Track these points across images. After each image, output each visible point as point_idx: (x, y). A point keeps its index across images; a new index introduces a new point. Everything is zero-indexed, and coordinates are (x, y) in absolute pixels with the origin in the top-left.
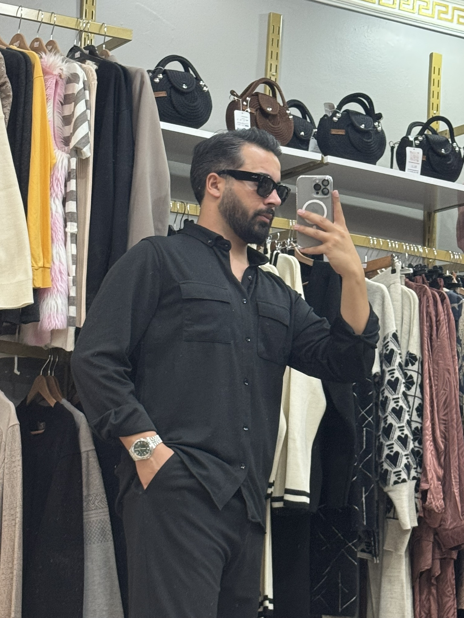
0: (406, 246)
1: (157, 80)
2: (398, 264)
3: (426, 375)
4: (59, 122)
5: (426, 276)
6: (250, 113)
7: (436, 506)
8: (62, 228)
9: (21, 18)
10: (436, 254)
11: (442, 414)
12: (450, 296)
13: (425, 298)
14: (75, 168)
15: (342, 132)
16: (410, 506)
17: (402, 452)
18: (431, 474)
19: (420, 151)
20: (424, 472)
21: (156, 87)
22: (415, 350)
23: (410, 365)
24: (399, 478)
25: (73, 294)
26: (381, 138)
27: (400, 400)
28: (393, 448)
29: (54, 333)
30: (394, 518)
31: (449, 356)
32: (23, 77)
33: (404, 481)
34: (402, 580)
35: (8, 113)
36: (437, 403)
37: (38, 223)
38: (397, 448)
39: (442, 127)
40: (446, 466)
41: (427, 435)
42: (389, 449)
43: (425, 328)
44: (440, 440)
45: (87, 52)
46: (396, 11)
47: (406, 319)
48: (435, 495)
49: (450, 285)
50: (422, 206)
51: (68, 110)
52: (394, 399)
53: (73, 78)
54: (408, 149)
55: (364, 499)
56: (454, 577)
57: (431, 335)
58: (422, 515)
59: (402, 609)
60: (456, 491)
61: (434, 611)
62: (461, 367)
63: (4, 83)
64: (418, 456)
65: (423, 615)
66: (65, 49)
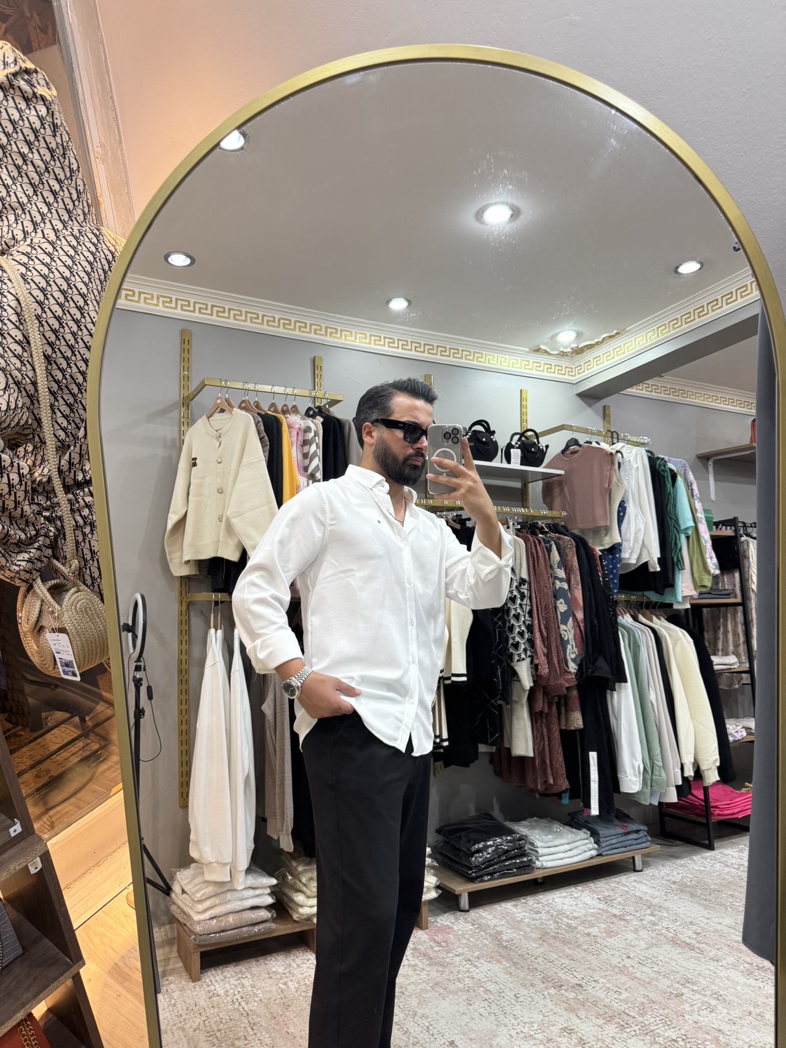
0: (514, 510)
2: (511, 523)
3: (533, 591)
4: (300, 457)
5: (528, 528)
7: (544, 673)
9: (274, 393)
10: (532, 512)
11: (544, 614)
12: (544, 540)
13: (529, 544)
16: (528, 674)
17: (521, 641)
18: (540, 653)
19: (519, 451)
20: (535, 652)
22: (525, 575)
23: (523, 585)
24: (520, 658)
26: (495, 444)
28: (515, 639)
30: (517, 681)
31: (546, 577)
32: (275, 432)
33: (523, 659)
34: (525, 717)
35: (267, 455)
36: (541, 608)
38: (518, 639)
39: (530, 433)
40: (548, 647)
41: (535, 629)
44: (544, 630)
45: (317, 411)
46: (499, 367)
47: (518, 557)
48: (543, 666)
49: (542, 533)
50: (521, 481)
51: (306, 449)
52: (514, 609)
53: (308, 430)
54: (512, 450)
55: (499, 673)
56: (556, 712)
57: (534, 566)
58: (535, 679)
59: (526, 735)
60: (556, 662)
61: (545, 734)
62: (554, 583)
63: (263, 437)
64: (531, 642)
65: (539, 735)
66: (303, 410)
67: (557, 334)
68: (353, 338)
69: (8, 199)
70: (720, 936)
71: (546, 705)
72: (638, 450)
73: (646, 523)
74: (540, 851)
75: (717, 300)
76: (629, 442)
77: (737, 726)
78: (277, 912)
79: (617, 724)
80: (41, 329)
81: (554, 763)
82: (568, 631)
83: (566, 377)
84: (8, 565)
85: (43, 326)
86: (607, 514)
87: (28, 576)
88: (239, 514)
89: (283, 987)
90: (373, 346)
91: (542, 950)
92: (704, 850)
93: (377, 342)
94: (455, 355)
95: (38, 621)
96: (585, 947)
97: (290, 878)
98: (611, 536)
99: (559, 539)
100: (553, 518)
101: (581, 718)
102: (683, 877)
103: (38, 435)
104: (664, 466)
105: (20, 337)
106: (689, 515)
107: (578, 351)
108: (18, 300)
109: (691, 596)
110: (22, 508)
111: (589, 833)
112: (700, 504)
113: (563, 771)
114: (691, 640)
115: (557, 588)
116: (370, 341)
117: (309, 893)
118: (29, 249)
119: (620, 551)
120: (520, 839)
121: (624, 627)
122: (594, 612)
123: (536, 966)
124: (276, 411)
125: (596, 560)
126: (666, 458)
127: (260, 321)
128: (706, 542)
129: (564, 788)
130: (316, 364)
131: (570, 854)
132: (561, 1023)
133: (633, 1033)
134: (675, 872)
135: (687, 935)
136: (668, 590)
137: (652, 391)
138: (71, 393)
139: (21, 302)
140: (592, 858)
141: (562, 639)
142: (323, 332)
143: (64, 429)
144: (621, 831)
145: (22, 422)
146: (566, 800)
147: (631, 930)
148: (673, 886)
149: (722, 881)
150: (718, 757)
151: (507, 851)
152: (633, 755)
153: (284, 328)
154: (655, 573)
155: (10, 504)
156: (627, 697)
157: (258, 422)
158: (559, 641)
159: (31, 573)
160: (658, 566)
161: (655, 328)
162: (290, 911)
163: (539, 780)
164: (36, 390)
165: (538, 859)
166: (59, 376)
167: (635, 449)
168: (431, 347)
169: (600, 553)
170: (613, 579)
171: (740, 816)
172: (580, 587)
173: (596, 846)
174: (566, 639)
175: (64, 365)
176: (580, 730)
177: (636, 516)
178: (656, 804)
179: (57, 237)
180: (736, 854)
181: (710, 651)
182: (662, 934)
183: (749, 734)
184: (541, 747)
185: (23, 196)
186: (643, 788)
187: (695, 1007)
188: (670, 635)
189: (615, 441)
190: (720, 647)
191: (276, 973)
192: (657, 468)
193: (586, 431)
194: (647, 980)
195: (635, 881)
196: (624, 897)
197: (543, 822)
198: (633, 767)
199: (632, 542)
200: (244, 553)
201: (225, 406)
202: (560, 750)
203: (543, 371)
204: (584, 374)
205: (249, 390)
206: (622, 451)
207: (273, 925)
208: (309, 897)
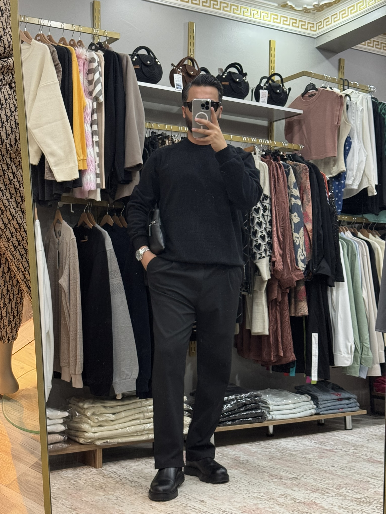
0: (261, 141)
1: (134, 60)
2: (257, 150)
3: (273, 205)
4: (86, 83)
5: (271, 155)
6: (182, 75)
7: (279, 268)
8: (91, 139)
9: (63, 29)
10: (275, 144)
11: (281, 223)
12: (284, 165)
13: (272, 166)
14: (96, 107)
15: (227, 83)
16: (267, 269)
17: (263, 243)
18: (277, 253)
19: (266, 92)
20: (273, 252)
21: (134, 63)
22: (267, 192)
23: (265, 200)
24: (261, 256)
25: (98, 172)
26: (247, 85)
27: (261, 218)
28: (257, 241)
29: (90, 192)
30: (259, 275)
31: (284, 195)
32: (67, 61)
33: (264, 257)
34: (263, 304)
35: (60, 79)
36: (279, 218)
37: (79, 137)
38: (260, 241)
39: (276, 78)
40: (283, 249)
41: (274, 234)
42: (256, 242)
43: (272, 182)
44: (280, 237)
45: (98, 46)
46: (252, 19)
48: (279, 263)
49: (283, 160)
50: (267, 119)
51: (90, 77)
52: (257, 218)
53: (92, 60)
54: (261, 91)
55: (244, 267)
56: (288, 301)
57: (275, 185)
58: (272, 273)
59: (263, 317)
60: (289, 261)
61: (279, 318)
62: (290, 200)
63: (58, 64)
64: (270, 245)
65: (273, 319)
66: (87, 45)
71: (280, 295)
72: (364, 95)
73: (367, 156)
74: (271, 407)
76: (357, 88)
78: (68, 438)
79: (335, 315)
81: (285, 341)
82: (300, 238)
83: (309, 31)
86: (335, 148)
88: (38, 126)
94: (215, 6)
97: (77, 413)
98: (338, 166)
99: (296, 165)
100: (292, 150)
101: (307, 307)
107: (320, 9)
111: (310, 397)
113: (291, 346)
117: (92, 423)
119: (345, 178)
120: (256, 396)
121: (344, 239)
122: (321, 224)
124: (65, 44)
125: (324, 183)
129: (291, 360)
130: (95, 7)
131: (295, 411)
132: (281, 492)
134: (378, 431)
136: (382, 212)
137: (380, 49)
140: (312, 415)
141: (294, 244)
144: (335, 397)
146: (293, 374)
147: (337, 456)
148: (375, 437)
151: (245, 405)
152: (347, 338)
154: (373, 197)
156: (344, 293)
157: (53, 51)
158: (292, 245)
160: (375, 191)
163: (272, 353)
165: (269, 414)
167: (362, 95)
169: (329, 179)
170: (338, 201)
172: (311, 204)
173: (315, 406)
174: (297, 244)
176: (306, 316)
177: (360, 149)
178: (364, 377)
182: (361, 457)
184: (275, 328)
186: (353, 363)
189: (346, 87)
192: (379, 111)
193: (322, 78)
195: (345, 434)
196: (335, 442)
198: (347, 347)
199: (355, 171)
200: (43, 158)
201: (24, 38)
202: (290, 331)
203: (289, 25)
204: (323, 29)
205: (43, 25)
206: (351, 96)
207: (65, 445)
208: (92, 427)
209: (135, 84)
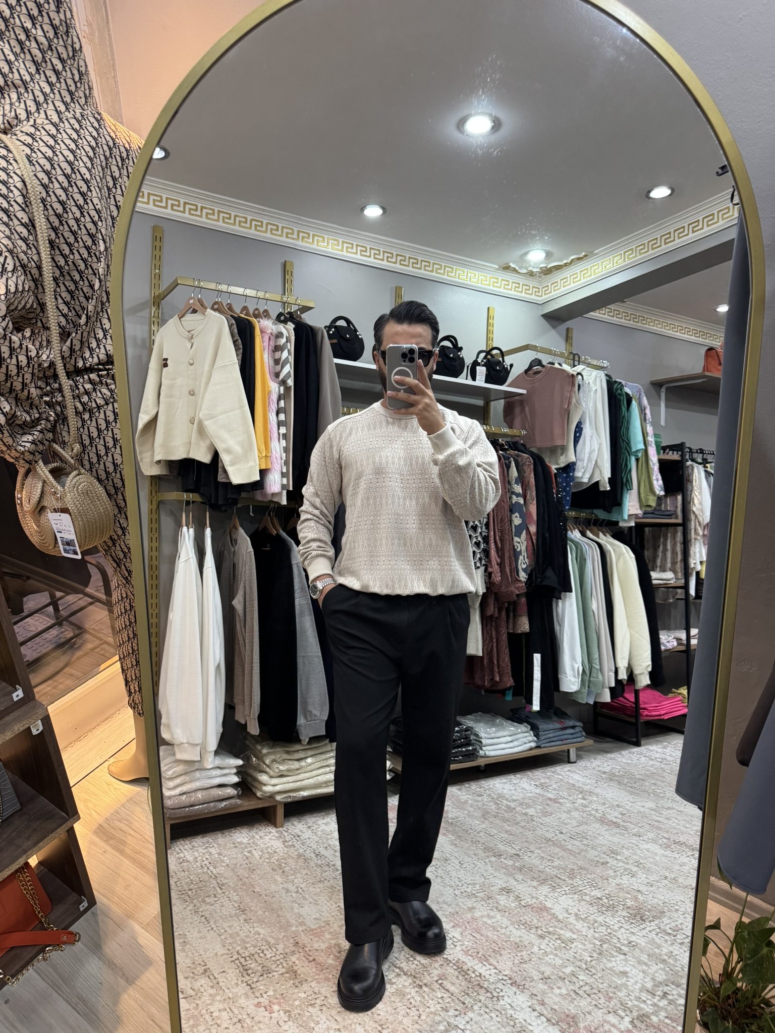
1: (331, 333)
4: (272, 363)
7: (496, 580)
8: (277, 430)
9: (246, 296)
10: (493, 429)
11: (499, 526)
12: (503, 456)
14: (283, 393)
17: (478, 551)
18: (494, 562)
19: (484, 369)
20: (490, 561)
21: (330, 337)
25: (284, 470)
26: (462, 360)
29: (273, 495)
32: (248, 335)
35: (240, 359)
37: (262, 430)
39: (495, 352)
40: (502, 557)
41: (491, 540)
44: (498, 542)
45: (288, 316)
46: (468, 282)
48: (496, 574)
50: (483, 399)
51: (277, 355)
53: (279, 335)
54: (478, 368)
56: (505, 616)
58: (488, 586)
59: (477, 640)
60: (508, 571)
61: (494, 636)
62: (510, 498)
63: (236, 340)
64: (487, 552)
65: (488, 638)
66: (274, 315)
67: (526, 253)
68: (326, 244)
69: (11, 75)
70: (642, 817)
71: (497, 609)
72: (598, 373)
73: (600, 445)
74: (484, 741)
75: (684, 227)
76: (589, 365)
77: (669, 636)
78: (242, 790)
79: (560, 630)
80: (46, 212)
81: (501, 663)
82: (521, 543)
83: (533, 297)
84: (14, 445)
85: (47, 210)
86: (564, 435)
87: (31, 457)
88: (212, 417)
89: (248, 854)
90: (345, 253)
91: (484, 826)
92: (631, 746)
93: (349, 250)
94: (427, 268)
95: (39, 502)
96: (523, 824)
97: (254, 759)
98: (566, 456)
99: (518, 456)
100: (512, 436)
101: (528, 623)
102: (612, 768)
103: (41, 320)
104: (621, 390)
105: (25, 220)
106: (640, 438)
107: (547, 272)
108: (23, 181)
109: (636, 515)
110: (29, 391)
111: (529, 727)
112: (651, 428)
113: (509, 670)
114: (633, 556)
115: (514, 502)
116: (343, 248)
117: (272, 773)
118: (32, 130)
119: (574, 470)
120: (466, 730)
121: (572, 541)
122: (546, 526)
123: (478, 839)
124: (247, 314)
125: (552, 477)
126: (623, 382)
127: (232, 221)
128: (654, 464)
129: (508, 685)
130: (287, 268)
131: (511, 745)
132: (501, 883)
133: (564, 892)
134: (606, 764)
135: (613, 815)
136: (615, 509)
137: (613, 316)
138: (72, 280)
139: (27, 184)
140: (531, 749)
141: (514, 550)
142: (295, 236)
143: (65, 316)
144: (558, 726)
145: (28, 306)
146: (509, 697)
147: (564, 811)
148: (603, 776)
149: (647, 772)
150: (650, 663)
152: (573, 658)
153: (256, 229)
154: (605, 492)
155: (18, 386)
156: (571, 605)
157: (232, 324)
158: (512, 552)
159: (34, 455)
160: (608, 485)
161: (622, 252)
162: (254, 790)
163: (486, 678)
164: (41, 275)
165: (481, 749)
166: (62, 262)
167: (595, 373)
168: (403, 258)
169: (556, 472)
170: (566, 496)
171: (666, 717)
172: (535, 502)
173: (535, 739)
174: (518, 550)
175: (67, 251)
176: (526, 634)
177: (591, 437)
178: (591, 702)
179: (61, 119)
180: (660, 750)
181: (650, 568)
182: (592, 815)
183: (679, 644)
184: (490, 647)
185: (26, 73)
186: (581, 688)
187: (618, 873)
188: (614, 550)
189: (576, 363)
190: (659, 564)
191: (240, 843)
192: (615, 391)
193: (549, 352)
194: (577, 851)
195: (569, 771)
196: (559, 784)
197: (487, 717)
198: (573, 669)
199: (586, 462)
200: (216, 456)
201: (198, 306)
202: (507, 651)
203: (511, 290)
204: (551, 294)
205: (222, 291)
206: (583, 373)
207: (239, 801)
208: (271, 777)
209: (332, 361)
